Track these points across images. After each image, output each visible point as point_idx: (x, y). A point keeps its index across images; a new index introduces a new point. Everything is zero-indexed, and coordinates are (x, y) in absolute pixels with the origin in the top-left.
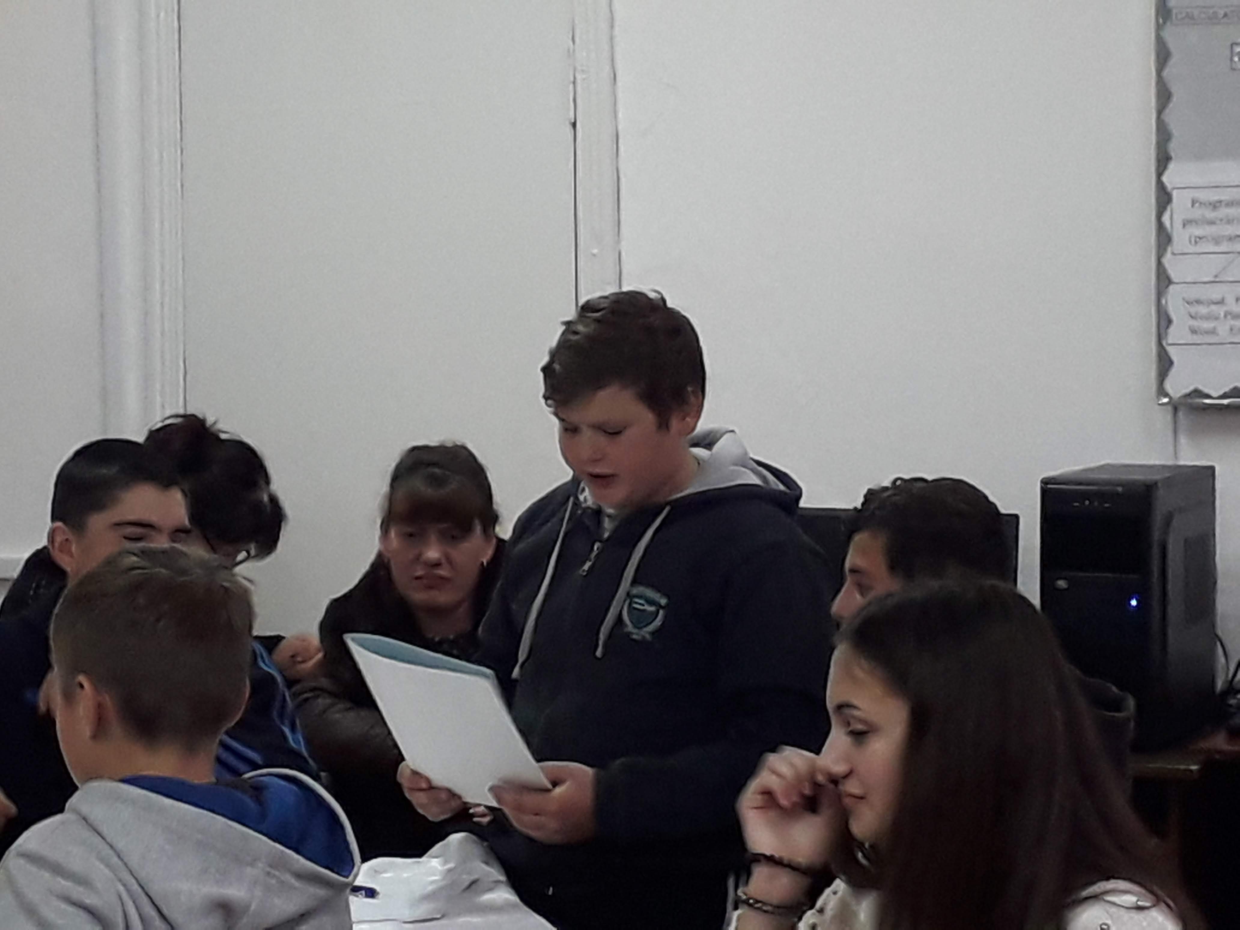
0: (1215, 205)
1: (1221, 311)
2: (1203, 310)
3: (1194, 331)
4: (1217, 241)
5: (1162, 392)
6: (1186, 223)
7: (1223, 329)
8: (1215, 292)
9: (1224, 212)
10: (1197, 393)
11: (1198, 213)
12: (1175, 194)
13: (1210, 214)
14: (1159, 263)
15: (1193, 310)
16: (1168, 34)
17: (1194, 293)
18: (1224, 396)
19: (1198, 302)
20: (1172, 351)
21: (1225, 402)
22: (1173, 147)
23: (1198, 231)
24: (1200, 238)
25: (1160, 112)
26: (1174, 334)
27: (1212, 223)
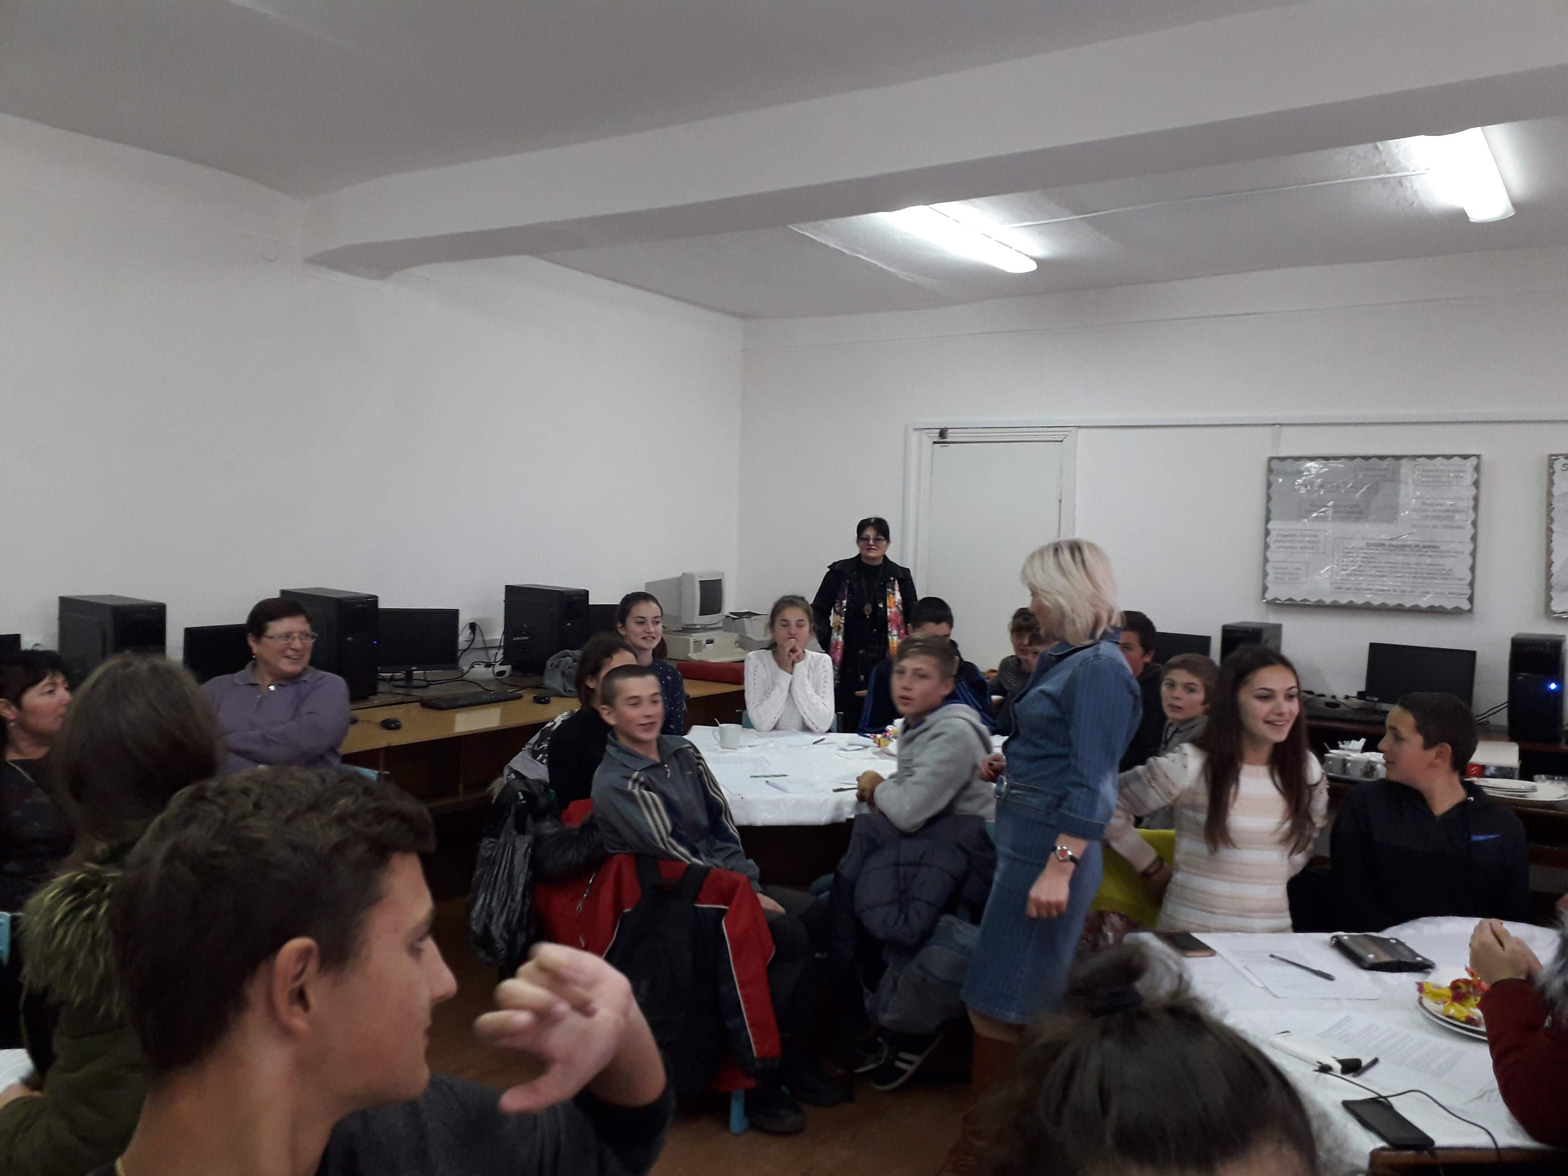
0: (1286, 536)
1: (1286, 571)
2: (1280, 571)
4: (1286, 548)
5: (1264, 598)
6: (1275, 541)
7: (1287, 578)
8: (1284, 565)
9: (1288, 538)
10: (1277, 599)
11: (1279, 538)
12: (1272, 532)
13: (1285, 539)
14: (1265, 554)
15: (1276, 571)
16: (1272, 478)
17: (1276, 565)
18: (1286, 601)
19: (1278, 568)
20: (1269, 585)
21: (1286, 602)
22: (1272, 515)
23: (1280, 544)
24: (1279, 547)
25: (1267, 504)
26: (1270, 578)
27: (1285, 542)
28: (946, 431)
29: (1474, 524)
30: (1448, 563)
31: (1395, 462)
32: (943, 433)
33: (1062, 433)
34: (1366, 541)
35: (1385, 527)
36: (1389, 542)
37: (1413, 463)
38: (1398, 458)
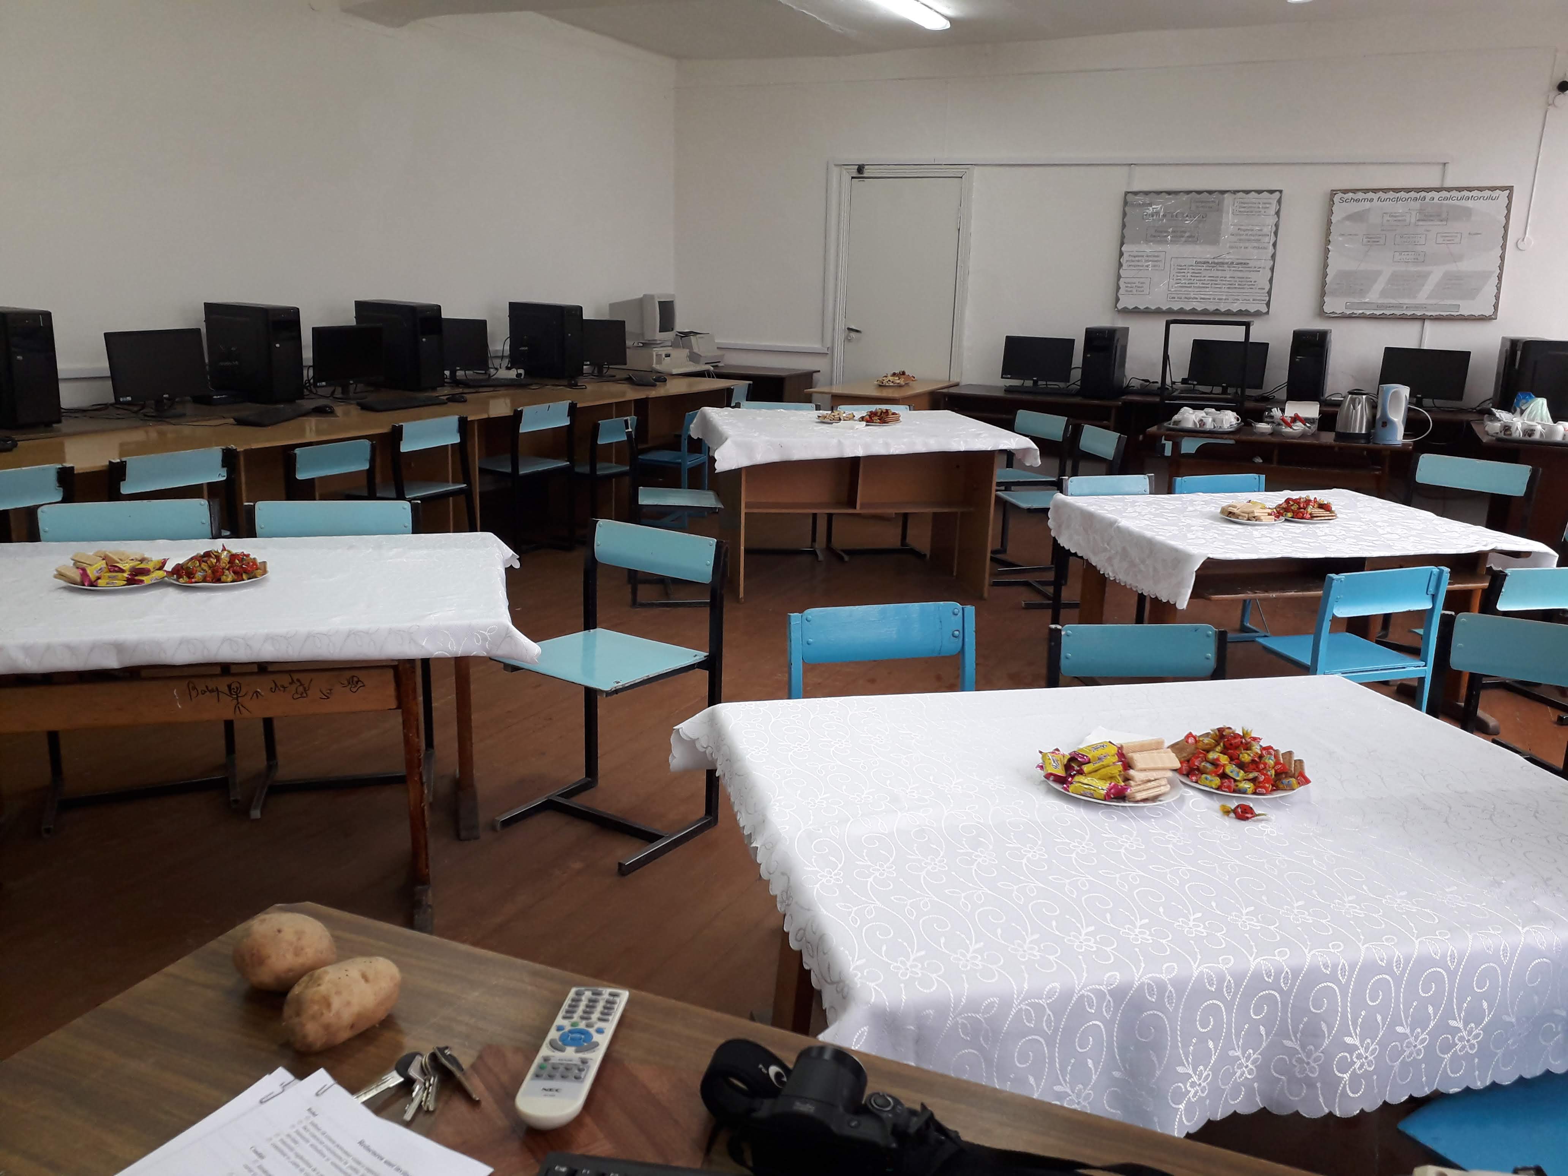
0: (1135, 257)
1: (1134, 285)
2: (1129, 285)
3: (1127, 291)
4: (1135, 266)
5: (1116, 307)
7: (1134, 291)
8: (1133, 280)
9: (1137, 259)
10: (1126, 308)
11: (1131, 258)
12: (1125, 254)
13: (1133, 259)
14: (1119, 272)
15: (1127, 285)
16: (1126, 209)
17: (1127, 280)
19: (1129, 283)
20: (1120, 296)
21: (1132, 310)
22: (1125, 241)
23: (1130, 263)
24: (1130, 266)
25: (1123, 229)
26: (1121, 291)
27: (1134, 261)
28: (863, 168)
29: (1274, 245)
30: (1253, 276)
31: (1220, 195)
32: (860, 169)
33: (962, 170)
34: (1195, 260)
35: (1209, 248)
36: (1213, 260)
37: (1234, 196)
38: (1223, 192)
